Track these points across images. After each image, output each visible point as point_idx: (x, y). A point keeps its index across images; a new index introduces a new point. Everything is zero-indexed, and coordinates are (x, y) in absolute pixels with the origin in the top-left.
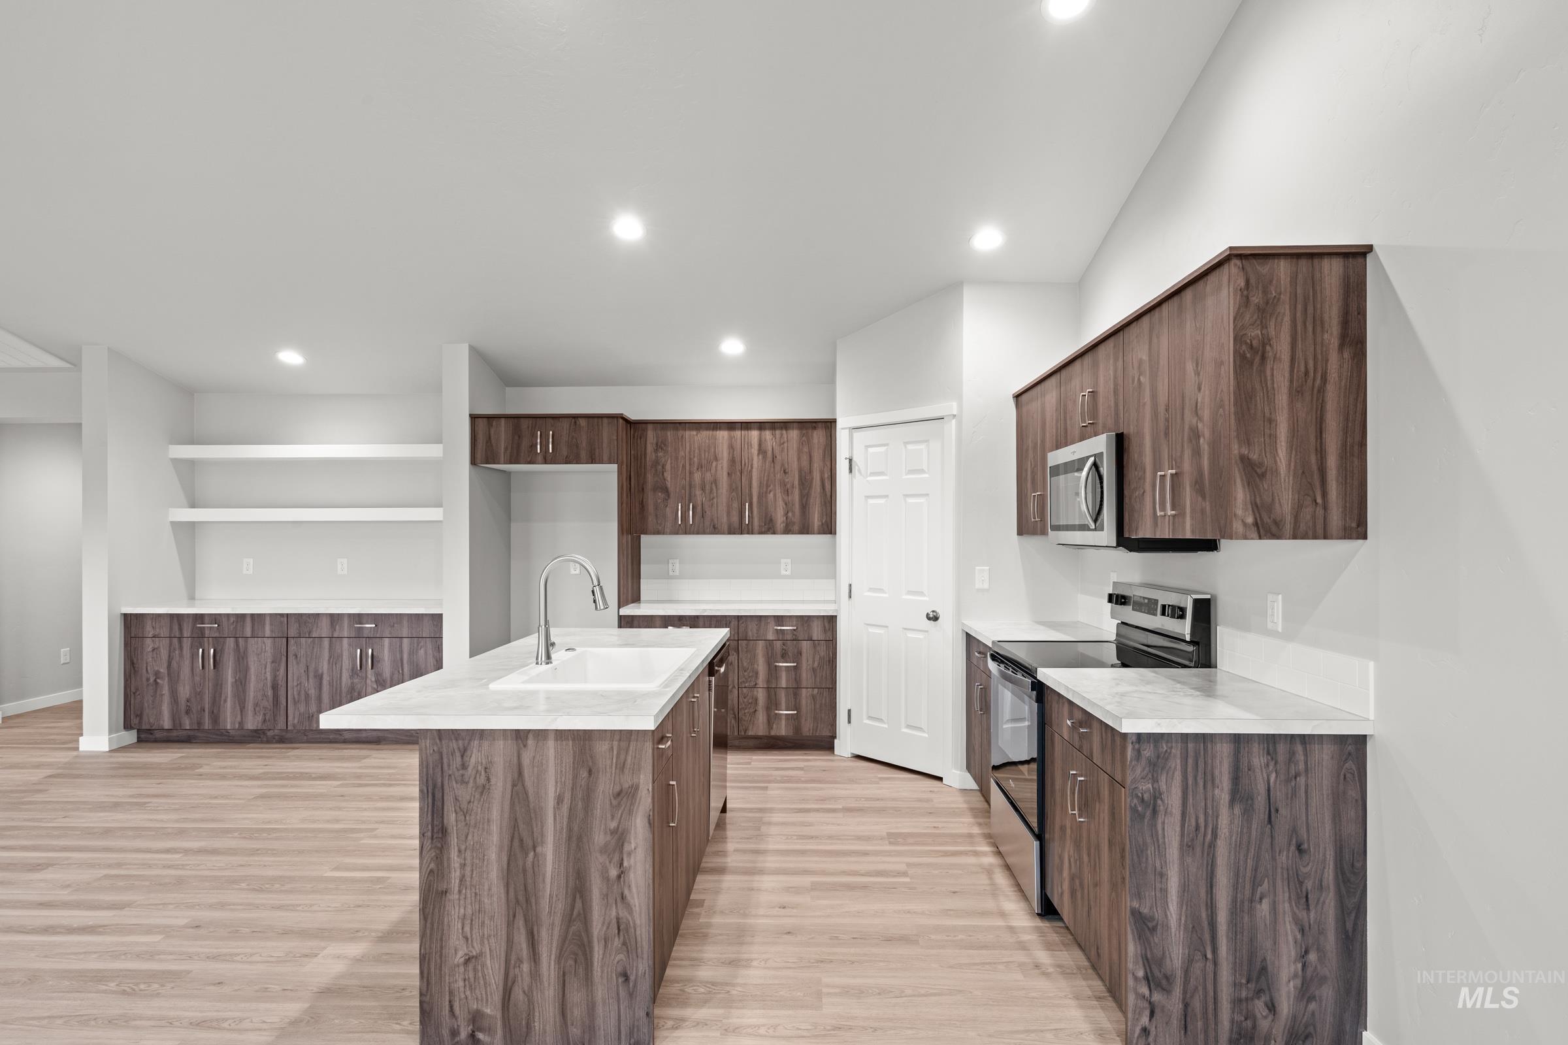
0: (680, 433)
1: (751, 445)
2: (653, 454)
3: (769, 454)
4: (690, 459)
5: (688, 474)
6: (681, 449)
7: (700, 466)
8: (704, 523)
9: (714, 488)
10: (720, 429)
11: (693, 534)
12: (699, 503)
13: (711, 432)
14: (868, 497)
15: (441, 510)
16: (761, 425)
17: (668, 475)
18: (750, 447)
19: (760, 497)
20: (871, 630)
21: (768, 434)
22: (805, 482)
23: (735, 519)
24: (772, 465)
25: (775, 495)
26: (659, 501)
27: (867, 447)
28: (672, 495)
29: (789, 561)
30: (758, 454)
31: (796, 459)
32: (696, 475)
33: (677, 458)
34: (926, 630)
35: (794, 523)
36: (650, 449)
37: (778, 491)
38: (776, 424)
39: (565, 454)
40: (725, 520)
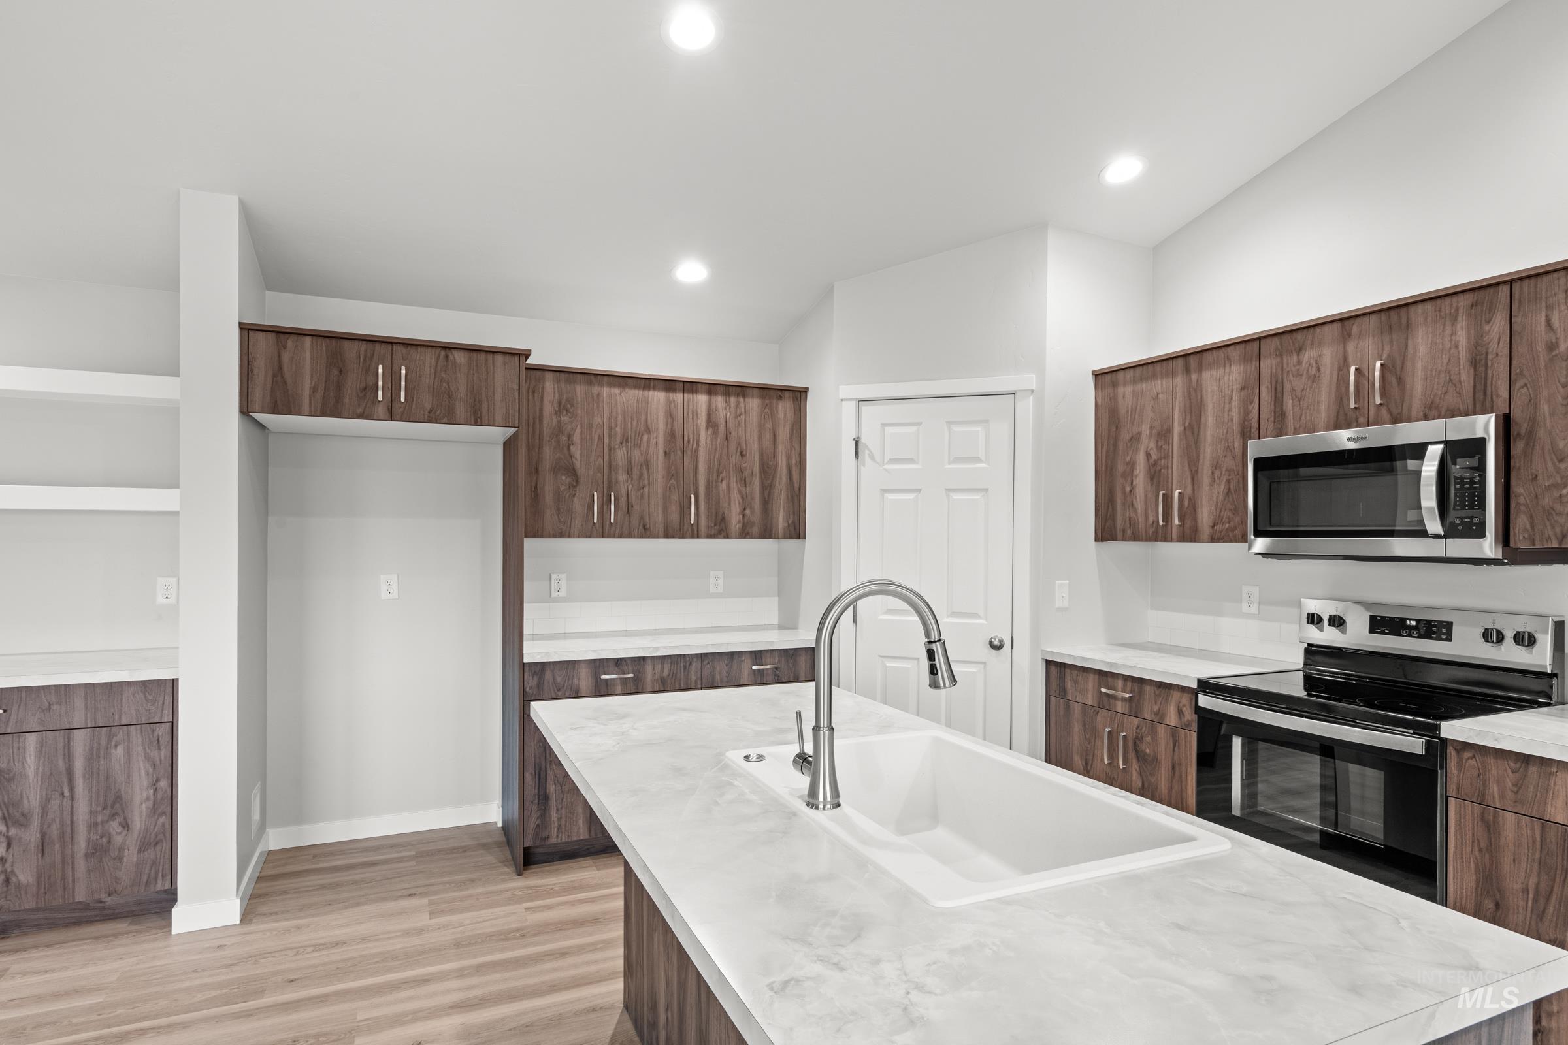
0: (596, 389)
1: (697, 415)
2: (554, 417)
3: (722, 428)
4: (610, 429)
5: (606, 451)
6: (596, 414)
7: (625, 440)
8: (629, 521)
9: (645, 472)
10: (654, 388)
11: (614, 537)
12: (624, 493)
13: (641, 392)
14: (884, 491)
15: (174, 493)
16: (711, 388)
17: (576, 451)
18: (695, 417)
19: (708, 487)
20: (889, 663)
21: (719, 401)
22: (768, 470)
23: (674, 516)
24: (726, 443)
25: (728, 485)
26: (562, 488)
27: (884, 425)
28: (582, 480)
29: (721, 573)
30: (707, 428)
31: (756, 438)
32: (618, 452)
33: (590, 427)
34: (984, 661)
35: (753, 524)
36: (548, 409)
37: (733, 479)
38: (731, 388)
39: (428, 406)
40: (660, 518)
